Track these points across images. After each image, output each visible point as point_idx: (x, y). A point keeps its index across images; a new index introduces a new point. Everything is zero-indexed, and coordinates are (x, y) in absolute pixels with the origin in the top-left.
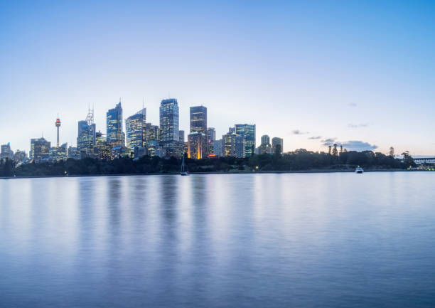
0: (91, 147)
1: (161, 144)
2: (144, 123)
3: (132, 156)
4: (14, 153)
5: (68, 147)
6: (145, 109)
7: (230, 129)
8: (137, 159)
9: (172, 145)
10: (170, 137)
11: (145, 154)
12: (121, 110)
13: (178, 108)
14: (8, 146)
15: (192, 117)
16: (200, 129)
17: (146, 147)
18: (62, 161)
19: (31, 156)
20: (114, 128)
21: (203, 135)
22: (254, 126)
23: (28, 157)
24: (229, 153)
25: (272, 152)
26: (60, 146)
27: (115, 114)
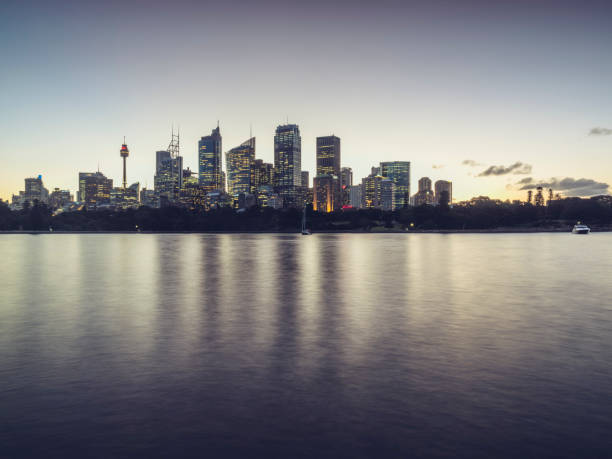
0: (176, 191)
1: (277, 190)
2: (252, 159)
3: (235, 205)
4: (50, 192)
5: (141, 189)
6: (254, 138)
7: (373, 168)
8: (242, 210)
9: (292, 192)
10: (288, 181)
11: (253, 203)
12: (220, 139)
13: (300, 139)
14: (39, 181)
15: (319, 152)
16: (330, 169)
17: (256, 193)
18: (130, 209)
19: (79, 199)
20: (210, 165)
21: (335, 177)
22: (408, 164)
23: (75, 200)
24: (372, 204)
25: (435, 203)
26: (128, 186)
27: (211, 143)
